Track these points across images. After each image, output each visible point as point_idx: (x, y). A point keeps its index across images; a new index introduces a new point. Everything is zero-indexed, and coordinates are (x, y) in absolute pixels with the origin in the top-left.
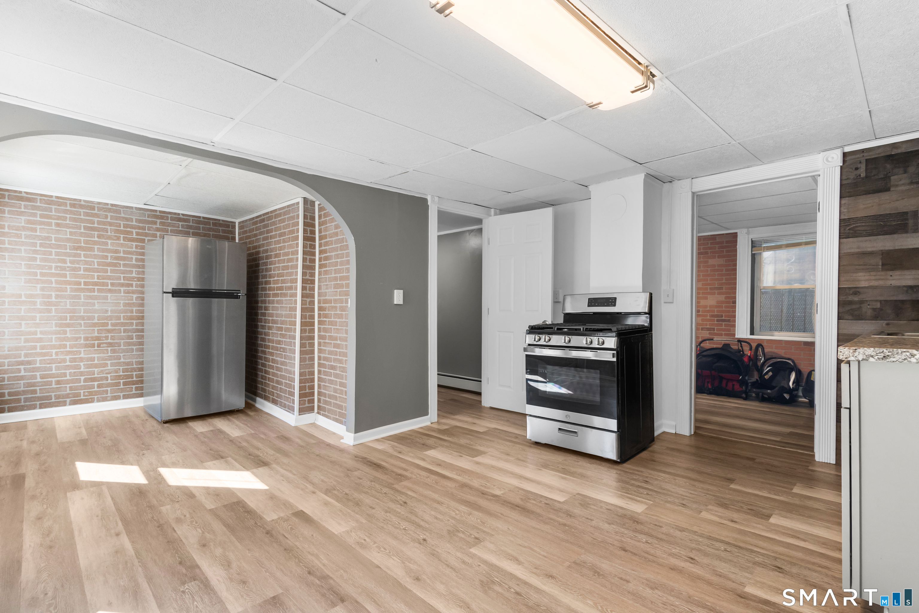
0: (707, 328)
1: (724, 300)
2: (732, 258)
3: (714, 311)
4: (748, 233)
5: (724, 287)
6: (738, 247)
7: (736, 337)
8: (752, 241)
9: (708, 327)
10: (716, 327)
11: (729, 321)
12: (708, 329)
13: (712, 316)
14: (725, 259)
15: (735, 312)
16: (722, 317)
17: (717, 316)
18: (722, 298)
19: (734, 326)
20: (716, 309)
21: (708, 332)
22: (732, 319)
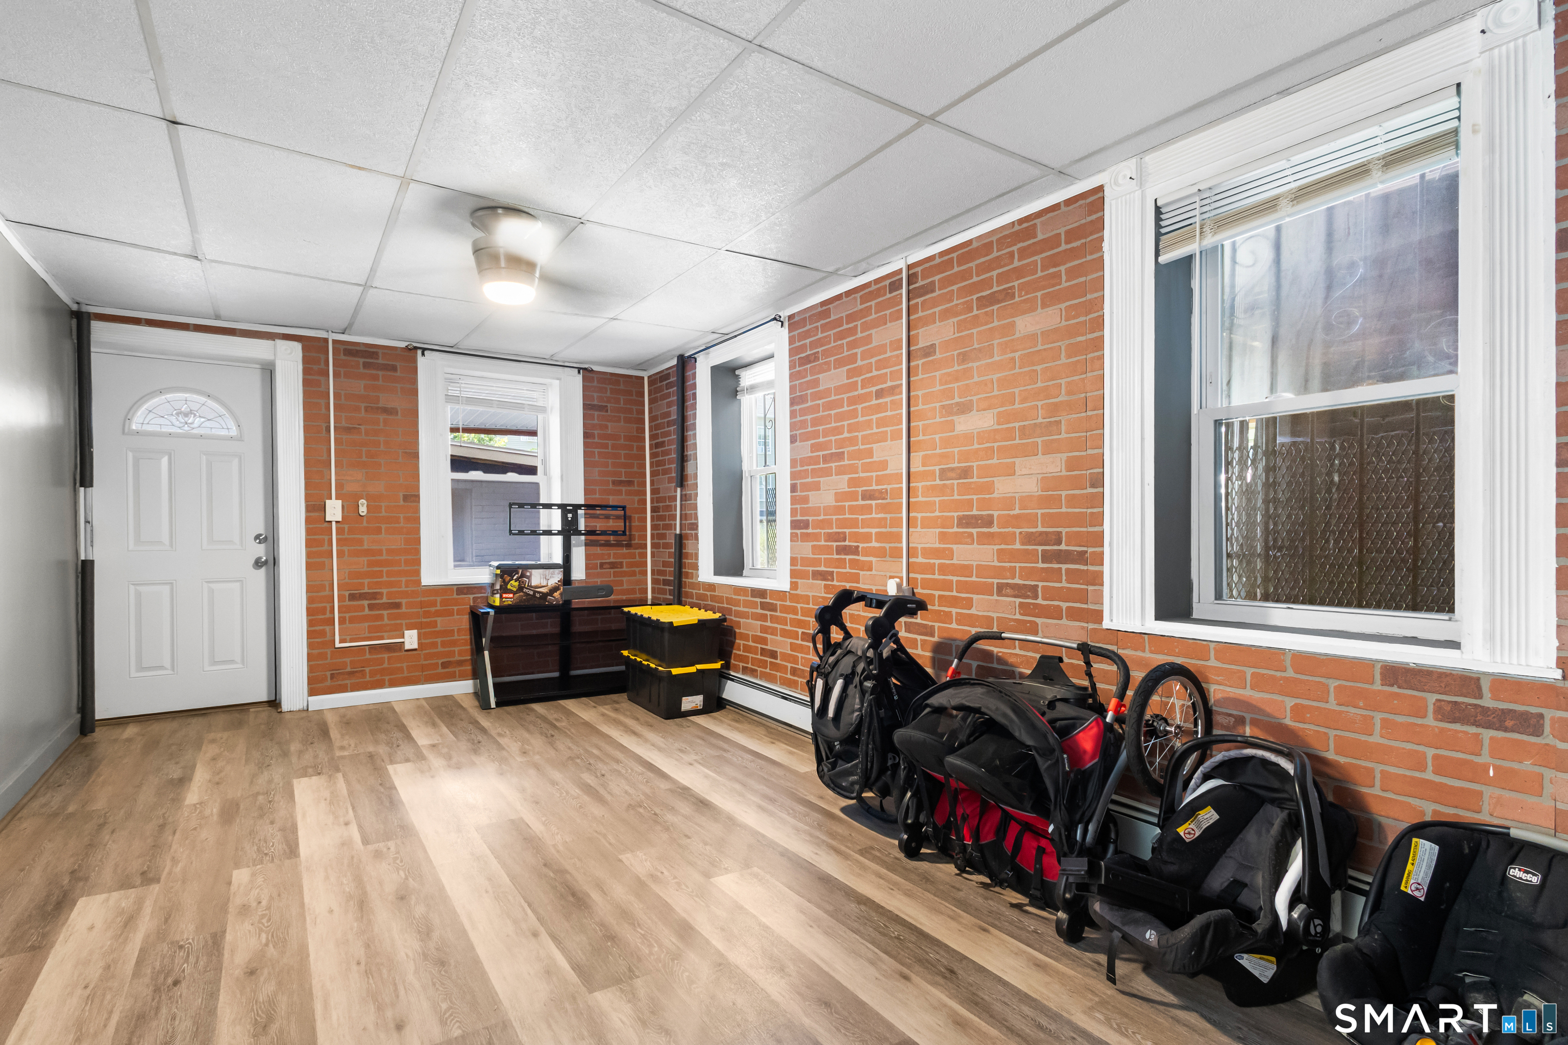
0: (1013, 586)
1: (1064, 473)
2: (1089, 297)
3: (1031, 520)
4: (1139, 179)
5: (1064, 419)
6: (1105, 245)
7: (1106, 624)
8: (1158, 210)
9: (1017, 581)
10: (1041, 584)
11: (1081, 558)
12: (1020, 591)
13: (1029, 539)
14: (1063, 306)
15: (1098, 519)
16: (1060, 543)
17: (1043, 538)
18: (1055, 465)
19: (1097, 579)
20: (1040, 512)
21: (1018, 600)
22: (1090, 550)
